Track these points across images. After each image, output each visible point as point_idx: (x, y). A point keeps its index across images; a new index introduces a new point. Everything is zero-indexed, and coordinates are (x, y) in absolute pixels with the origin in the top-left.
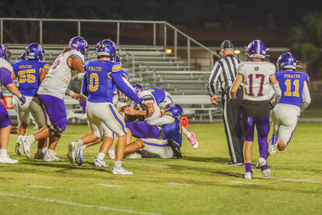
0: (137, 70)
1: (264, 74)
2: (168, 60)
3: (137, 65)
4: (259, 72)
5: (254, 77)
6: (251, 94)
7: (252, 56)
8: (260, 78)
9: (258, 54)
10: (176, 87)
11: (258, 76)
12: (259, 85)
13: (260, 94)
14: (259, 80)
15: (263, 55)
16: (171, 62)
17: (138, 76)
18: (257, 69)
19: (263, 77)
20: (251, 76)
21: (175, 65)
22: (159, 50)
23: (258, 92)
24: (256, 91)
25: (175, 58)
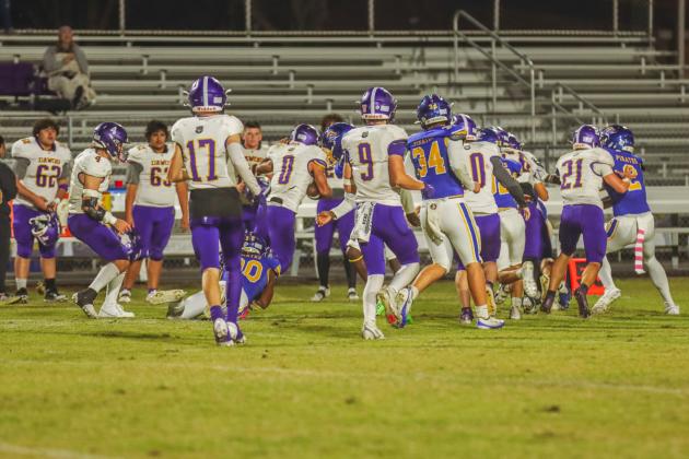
0: (545, 110)
1: (214, 139)
2: (655, 75)
3: (545, 93)
4: (203, 136)
5: (196, 145)
6: (197, 179)
7: (195, 109)
8: (207, 146)
9: (206, 106)
10: (664, 159)
11: (202, 143)
12: (207, 159)
13: (212, 177)
14: (206, 149)
15: (217, 105)
16: (663, 82)
17: (546, 128)
18: (200, 129)
19: (212, 143)
20: (190, 145)
21: (676, 90)
22: (629, 45)
23: (207, 174)
24: (203, 171)
25: (680, 67)
